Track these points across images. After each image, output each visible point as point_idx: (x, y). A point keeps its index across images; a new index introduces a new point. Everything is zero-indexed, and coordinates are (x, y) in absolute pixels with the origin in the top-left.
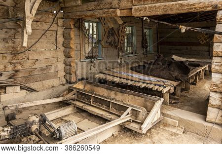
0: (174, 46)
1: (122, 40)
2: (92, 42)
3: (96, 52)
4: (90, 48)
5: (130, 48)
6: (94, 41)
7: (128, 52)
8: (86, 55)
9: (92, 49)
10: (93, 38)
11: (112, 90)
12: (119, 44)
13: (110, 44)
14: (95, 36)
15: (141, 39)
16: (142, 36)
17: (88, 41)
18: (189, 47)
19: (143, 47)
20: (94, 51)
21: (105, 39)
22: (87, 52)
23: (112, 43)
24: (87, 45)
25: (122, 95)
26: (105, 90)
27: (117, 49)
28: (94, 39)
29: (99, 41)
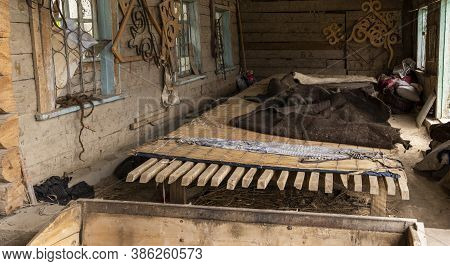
0: (275, 52)
1: (170, 38)
2: (79, 45)
3: (93, 79)
4: (74, 67)
5: (187, 58)
6: (87, 44)
7: (183, 69)
8: (60, 93)
9: (79, 72)
10: (79, 33)
11: (218, 221)
12: (164, 50)
13: (139, 51)
14: (88, 27)
15: (210, 35)
16: (211, 27)
17: (65, 45)
18: (307, 53)
19: (214, 55)
20: (87, 77)
21: (124, 36)
22: (62, 81)
23: (145, 48)
24: (59, 59)
25: (262, 232)
26: (189, 225)
27: (157, 63)
28: (84, 37)
29: (104, 44)
